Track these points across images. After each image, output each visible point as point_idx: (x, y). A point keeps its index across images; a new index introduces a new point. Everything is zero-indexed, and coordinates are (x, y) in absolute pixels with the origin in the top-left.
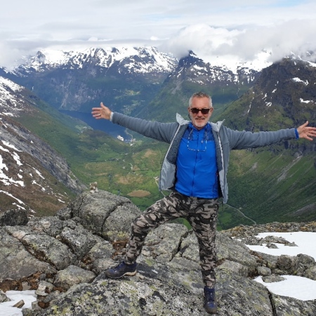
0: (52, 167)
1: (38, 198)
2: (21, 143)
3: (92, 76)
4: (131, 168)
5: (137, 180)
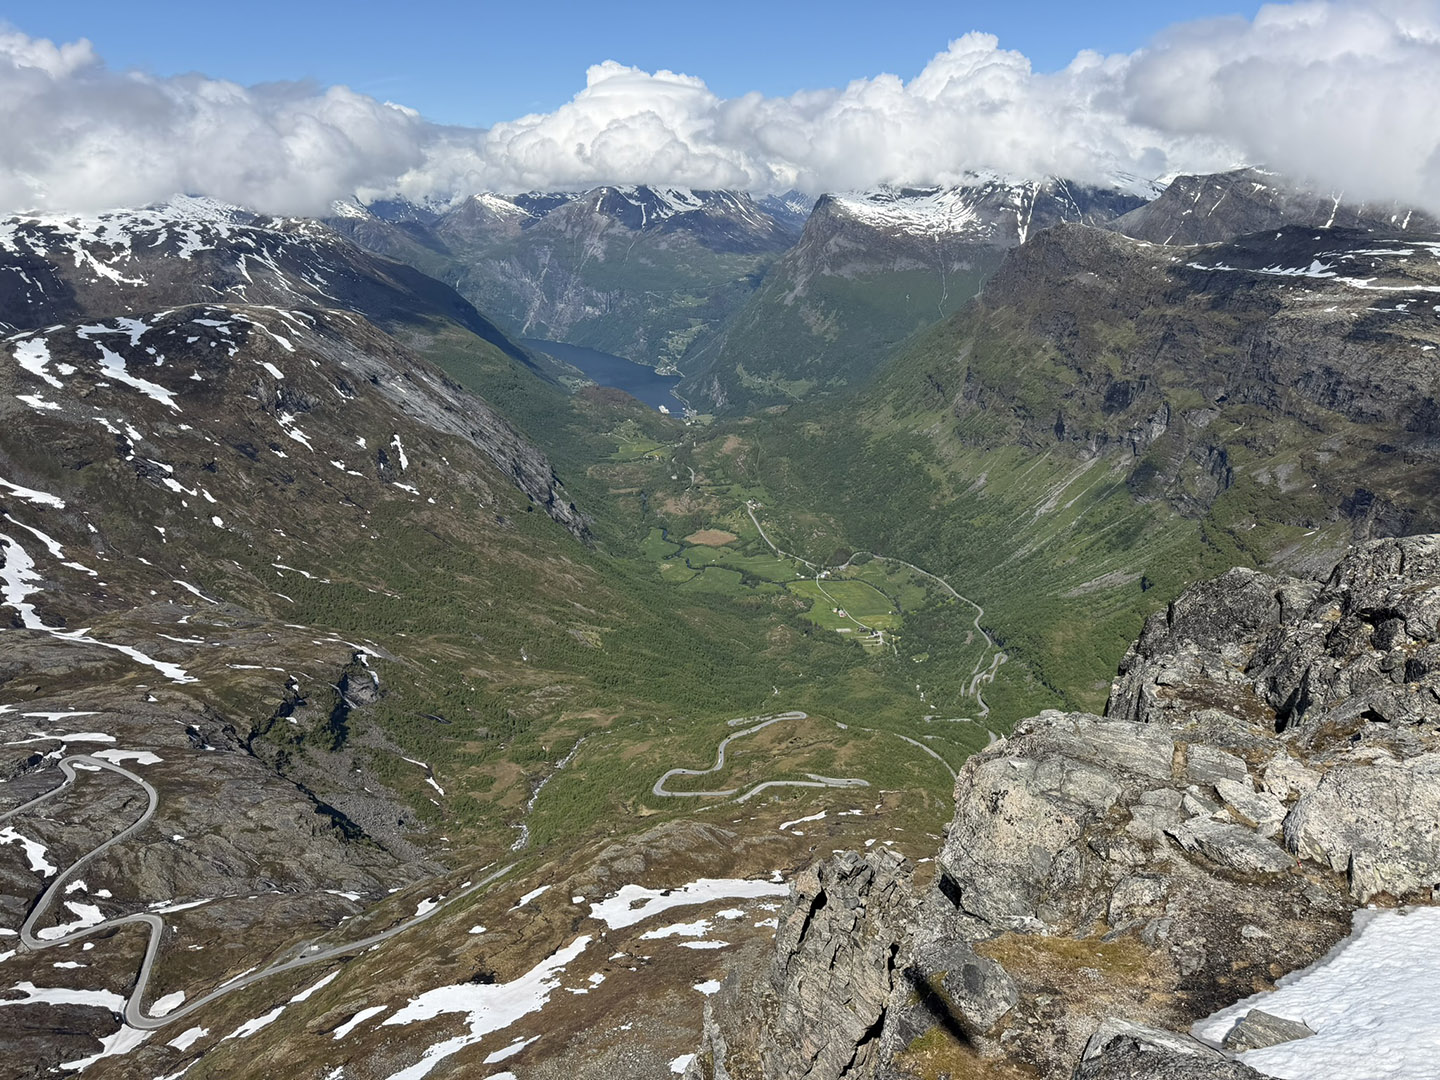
0: (518, 470)
1: (492, 541)
4: (692, 478)
5: (705, 508)
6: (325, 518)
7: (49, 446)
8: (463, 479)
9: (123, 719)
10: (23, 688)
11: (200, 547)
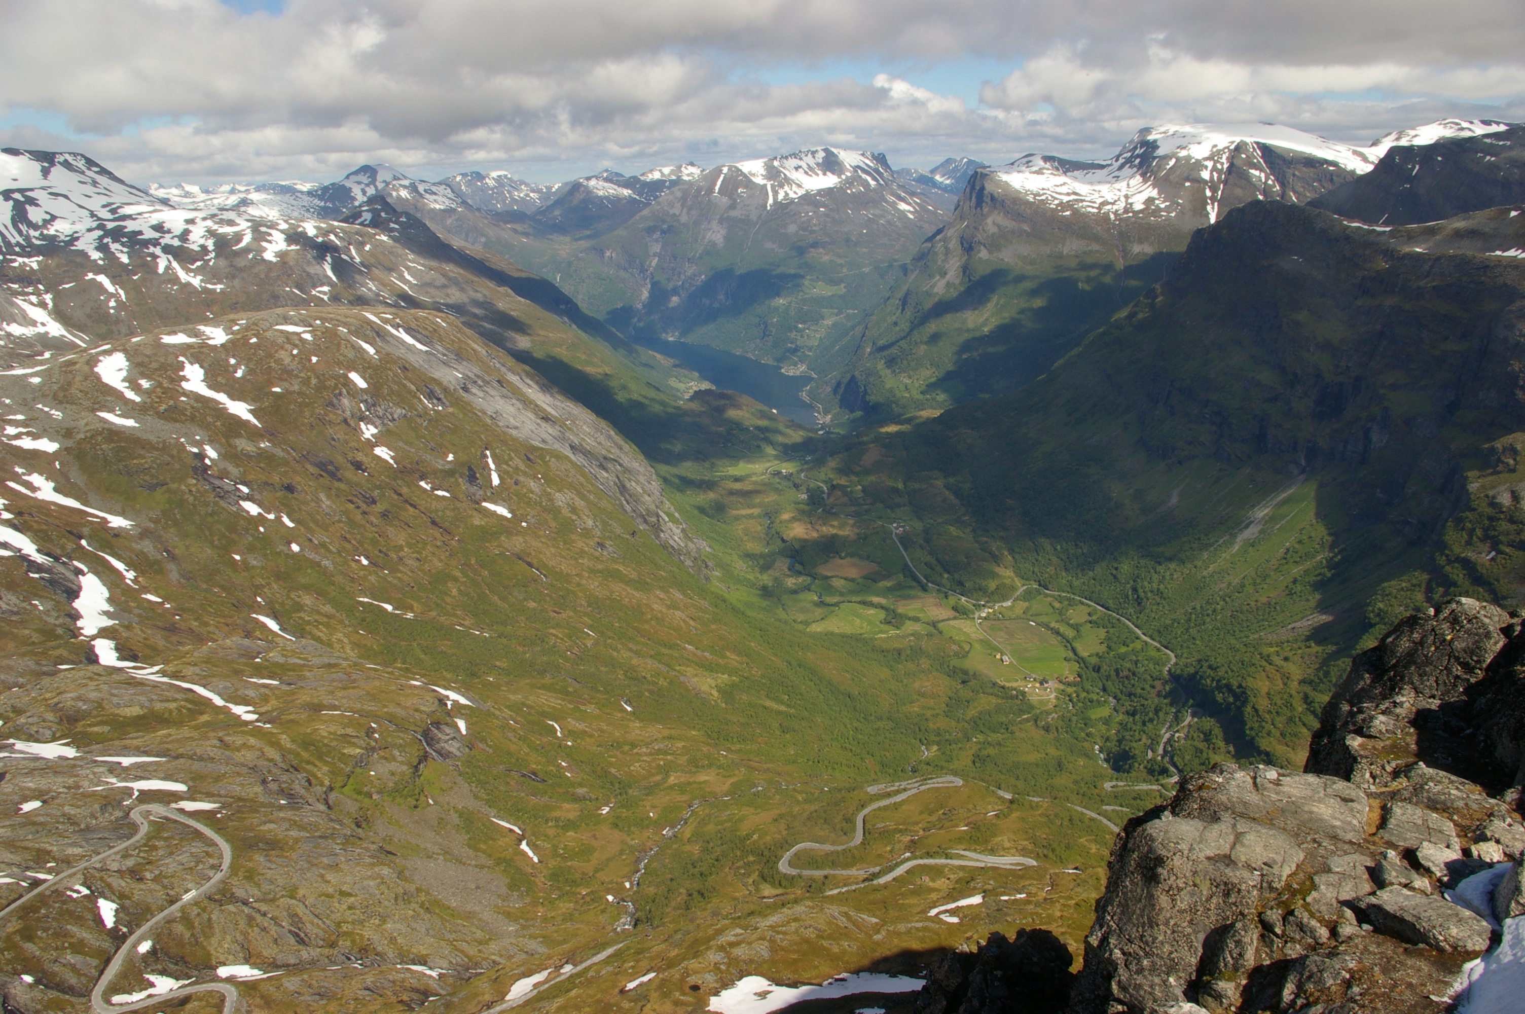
0: (623, 489)
1: (592, 571)
2: (543, 424)
3: (714, 245)
4: (825, 496)
5: (841, 532)
6: (409, 545)
7: (126, 466)
8: (561, 499)
9: (196, 766)
10: (96, 729)
11: (278, 576)
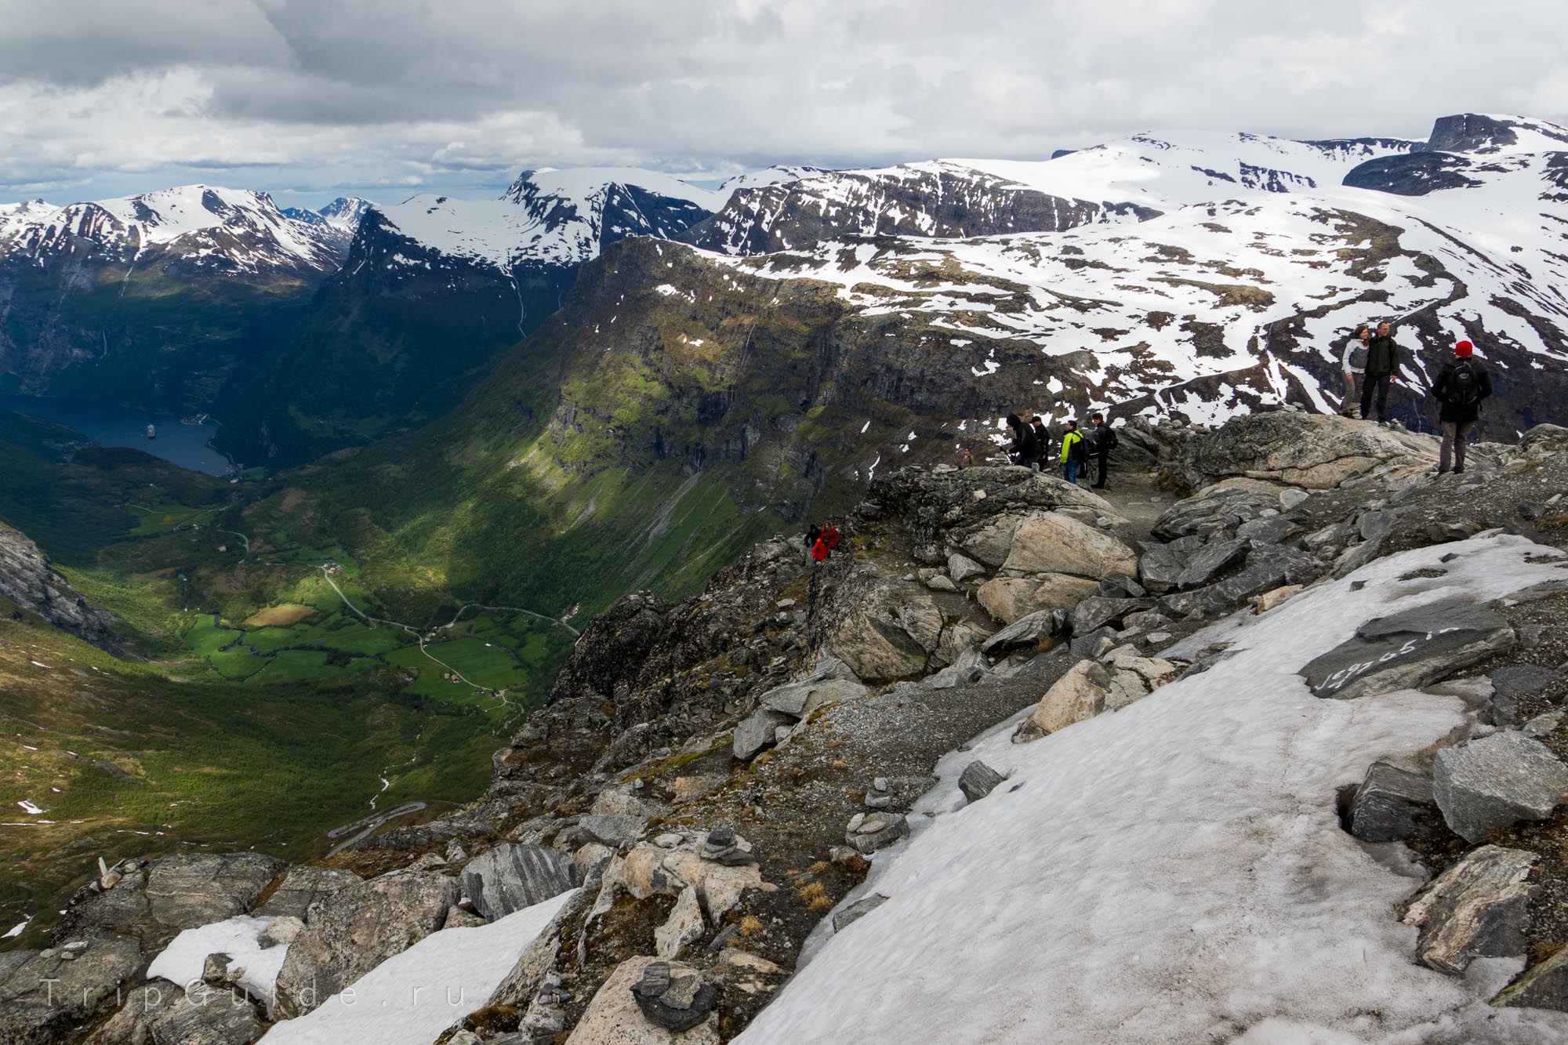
4: (246, 546)
5: (269, 580)
